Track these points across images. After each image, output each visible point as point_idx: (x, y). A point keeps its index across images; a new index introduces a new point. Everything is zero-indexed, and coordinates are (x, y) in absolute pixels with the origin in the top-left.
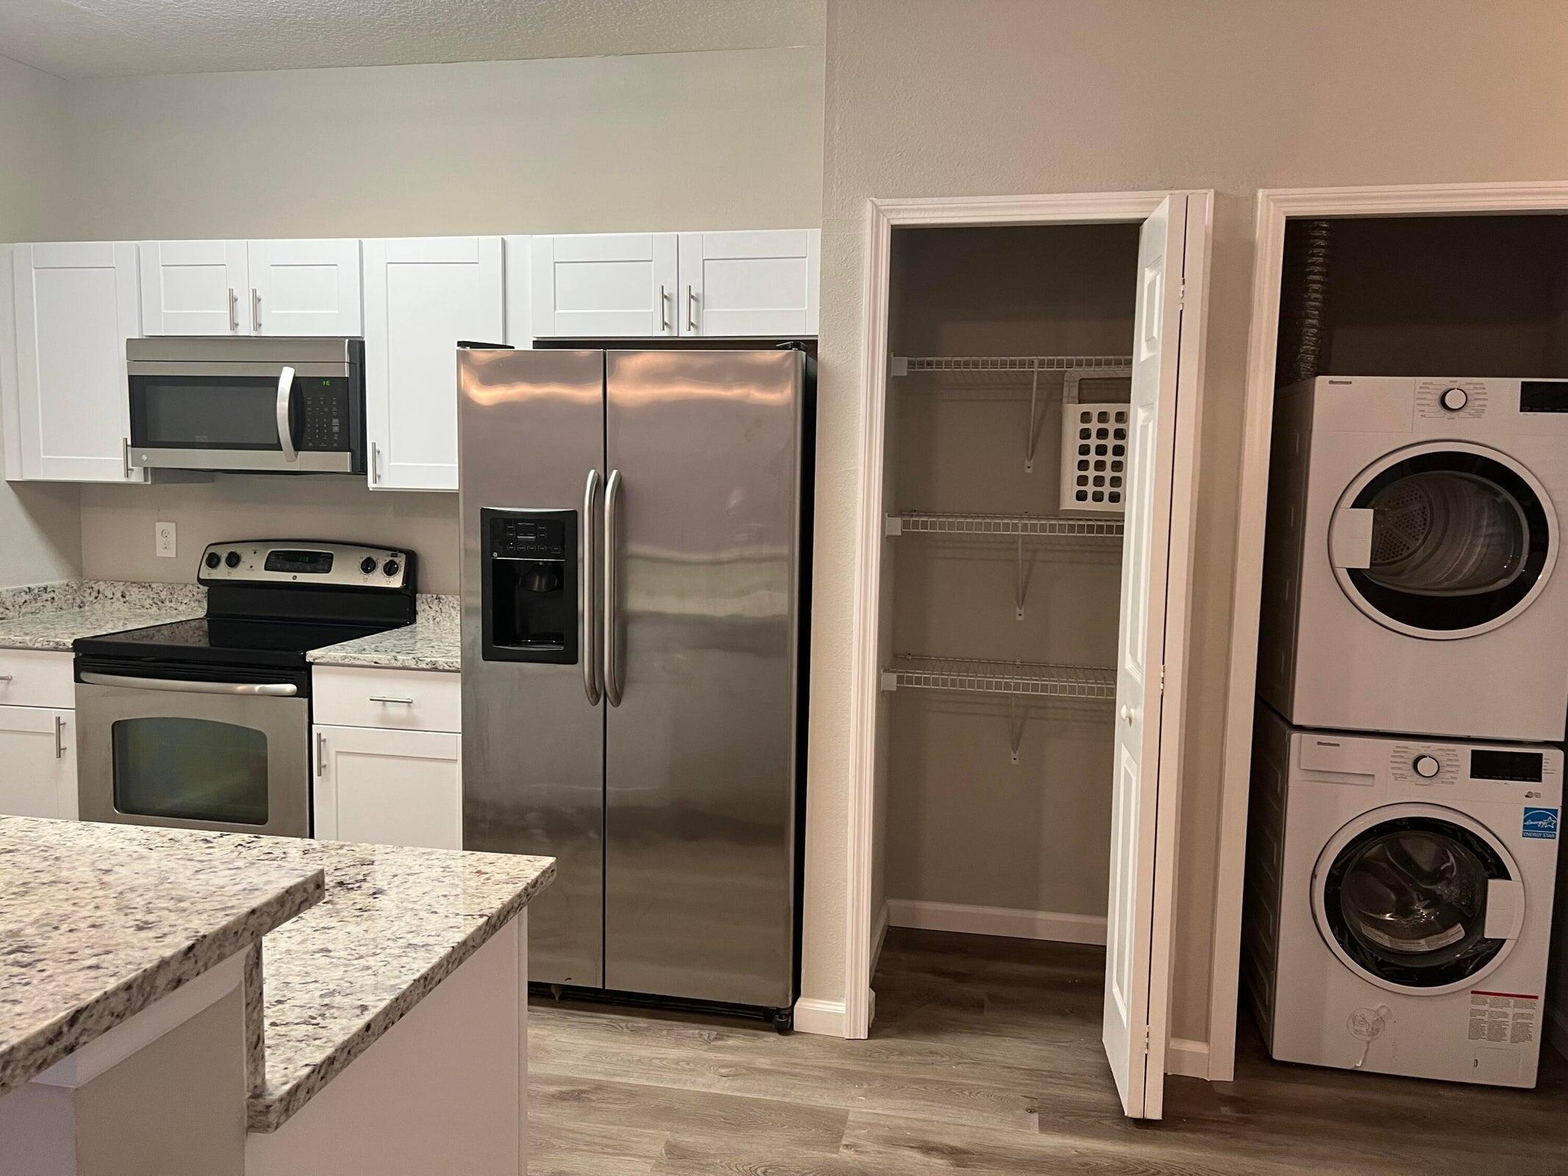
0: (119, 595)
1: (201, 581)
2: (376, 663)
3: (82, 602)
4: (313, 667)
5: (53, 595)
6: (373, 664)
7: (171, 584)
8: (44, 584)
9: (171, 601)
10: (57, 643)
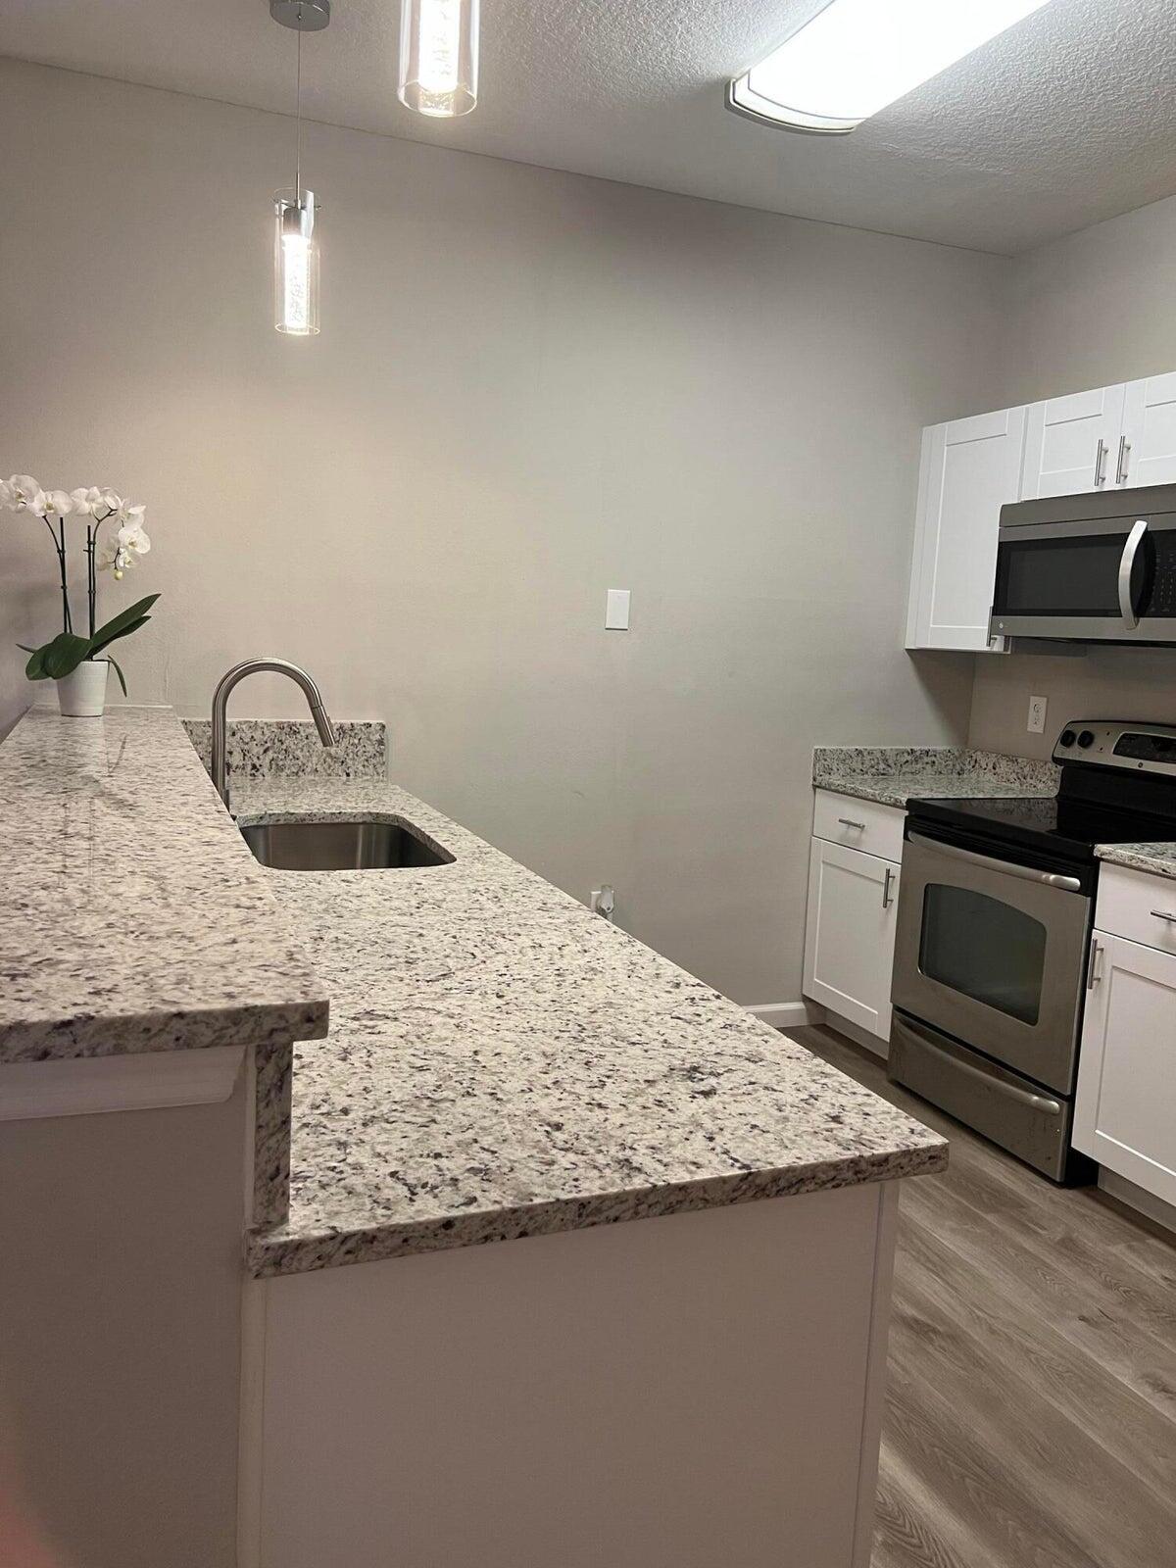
0: (990, 766)
1: (1056, 760)
2: (1164, 870)
3: (962, 770)
4: (1101, 863)
5: (933, 759)
6: (1161, 871)
7: (1034, 760)
8: (926, 748)
9: (1031, 778)
10: (896, 800)
